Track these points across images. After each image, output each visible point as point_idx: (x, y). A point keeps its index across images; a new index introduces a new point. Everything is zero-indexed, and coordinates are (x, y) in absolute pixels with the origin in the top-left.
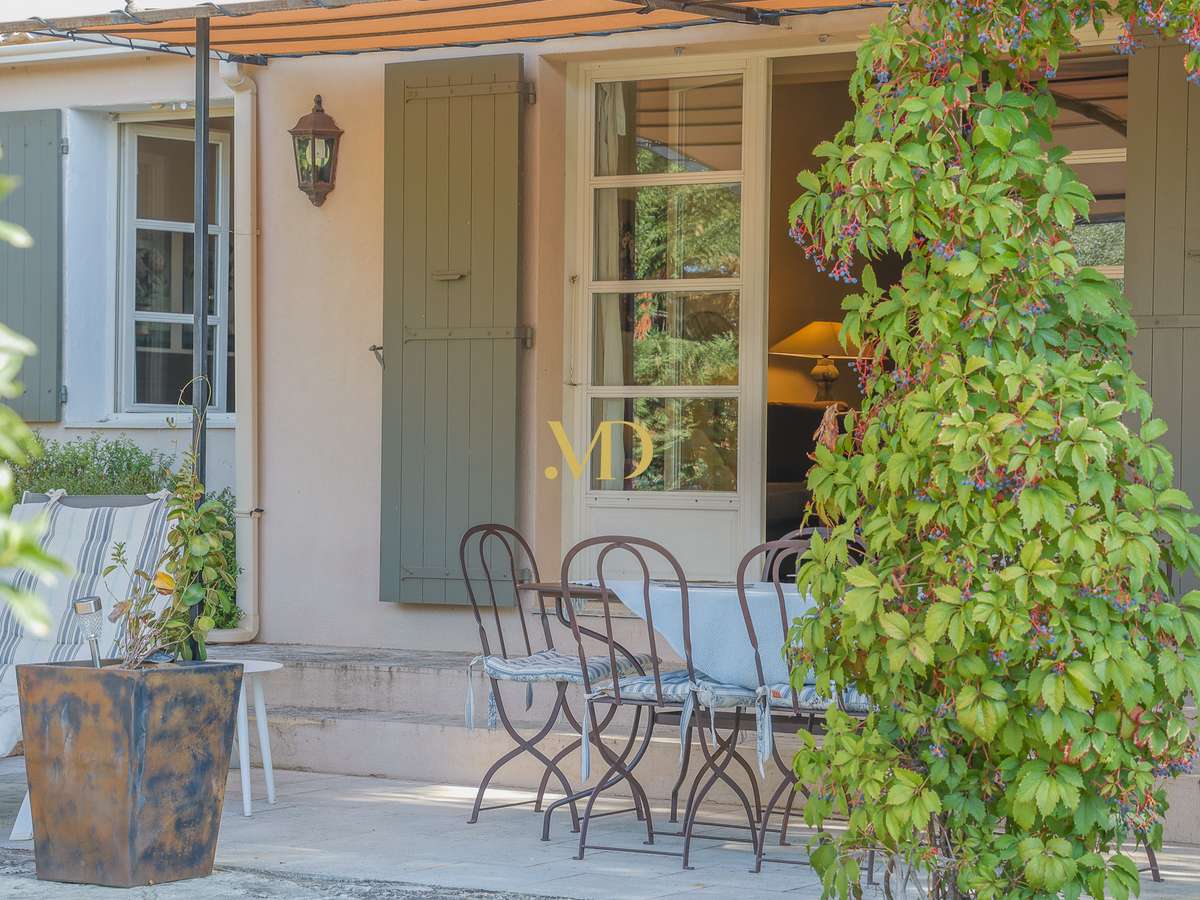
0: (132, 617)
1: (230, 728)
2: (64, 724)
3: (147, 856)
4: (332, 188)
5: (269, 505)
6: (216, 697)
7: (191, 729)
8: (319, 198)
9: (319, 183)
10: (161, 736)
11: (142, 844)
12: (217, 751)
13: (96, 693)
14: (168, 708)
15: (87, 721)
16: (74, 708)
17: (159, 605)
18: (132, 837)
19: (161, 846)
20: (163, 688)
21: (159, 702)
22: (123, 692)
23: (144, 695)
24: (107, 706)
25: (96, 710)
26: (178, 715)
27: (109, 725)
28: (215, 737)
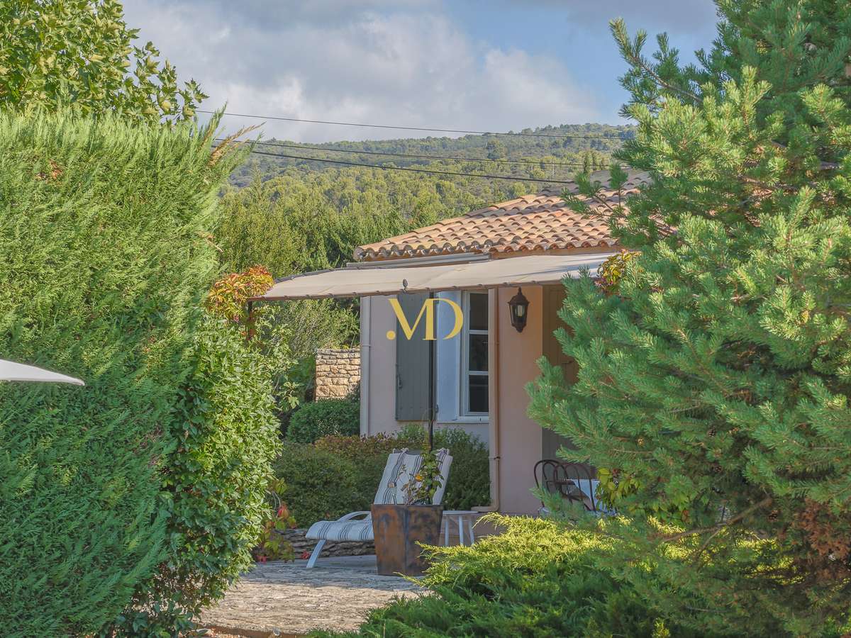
0: (409, 488)
1: (439, 527)
2: (385, 523)
3: (411, 566)
4: (525, 325)
5: (502, 456)
6: (434, 516)
7: (425, 526)
8: (520, 329)
9: (520, 323)
10: (414, 527)
11: (409, 562)
12: (435, 534)
13: (393, 513)
14: (416, 519)
15: (391, 522)
16: (387, 518)
17: (419, 485)
18: (405, 559)
19: (416, 564)
20: (415, 512)
21: (413, 516)
22: (401, 512)
23: (408, 513)
24: (397, 517)
25: (394, 518)
26: (420, 521)
27: (397, 523)
28: (434, 529)
